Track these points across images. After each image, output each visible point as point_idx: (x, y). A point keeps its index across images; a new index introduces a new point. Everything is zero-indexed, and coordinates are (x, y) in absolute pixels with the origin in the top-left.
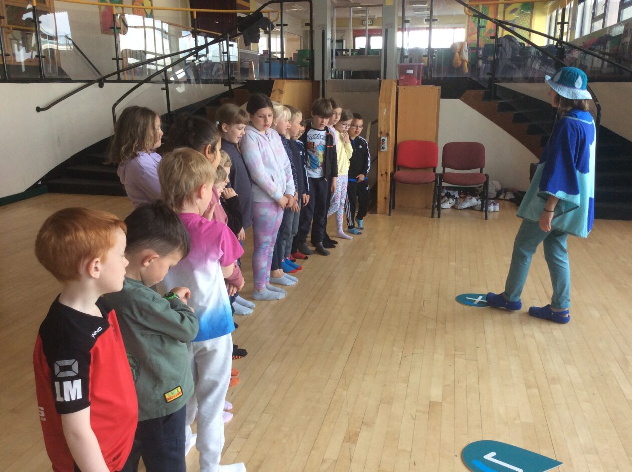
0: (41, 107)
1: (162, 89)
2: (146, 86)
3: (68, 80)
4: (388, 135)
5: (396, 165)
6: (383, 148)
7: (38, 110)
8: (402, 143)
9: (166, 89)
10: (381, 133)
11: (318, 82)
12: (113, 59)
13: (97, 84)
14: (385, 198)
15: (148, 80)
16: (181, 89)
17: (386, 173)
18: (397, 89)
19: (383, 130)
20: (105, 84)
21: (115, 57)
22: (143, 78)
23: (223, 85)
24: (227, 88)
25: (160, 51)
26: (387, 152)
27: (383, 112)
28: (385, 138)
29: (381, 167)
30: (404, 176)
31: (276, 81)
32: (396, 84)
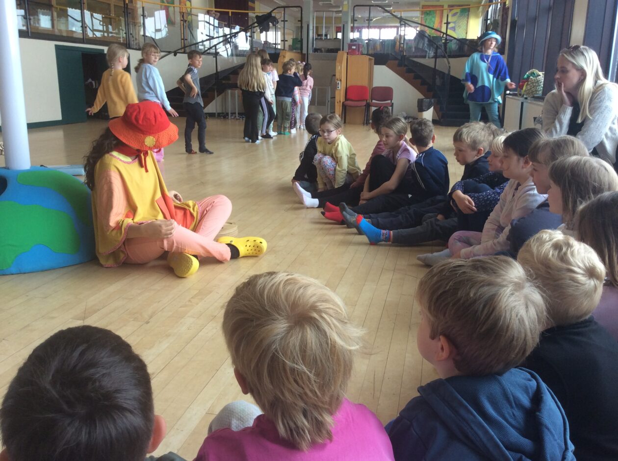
4: (341, 80)
5: (346, 99)
6: (338, 87)
8: (349, 87)
10: (337, 79)
11: (305, 54)
12: (182, 39)
13: (173, 54)
17: (340, 101)
18: (347, 57)
20: (178, 54)
26: (340, 90)
27: (338, 68)
28: (340, 82)
29: (337, 99)
30: (349, 103)
31: (281, 52)
32: (346, 54)
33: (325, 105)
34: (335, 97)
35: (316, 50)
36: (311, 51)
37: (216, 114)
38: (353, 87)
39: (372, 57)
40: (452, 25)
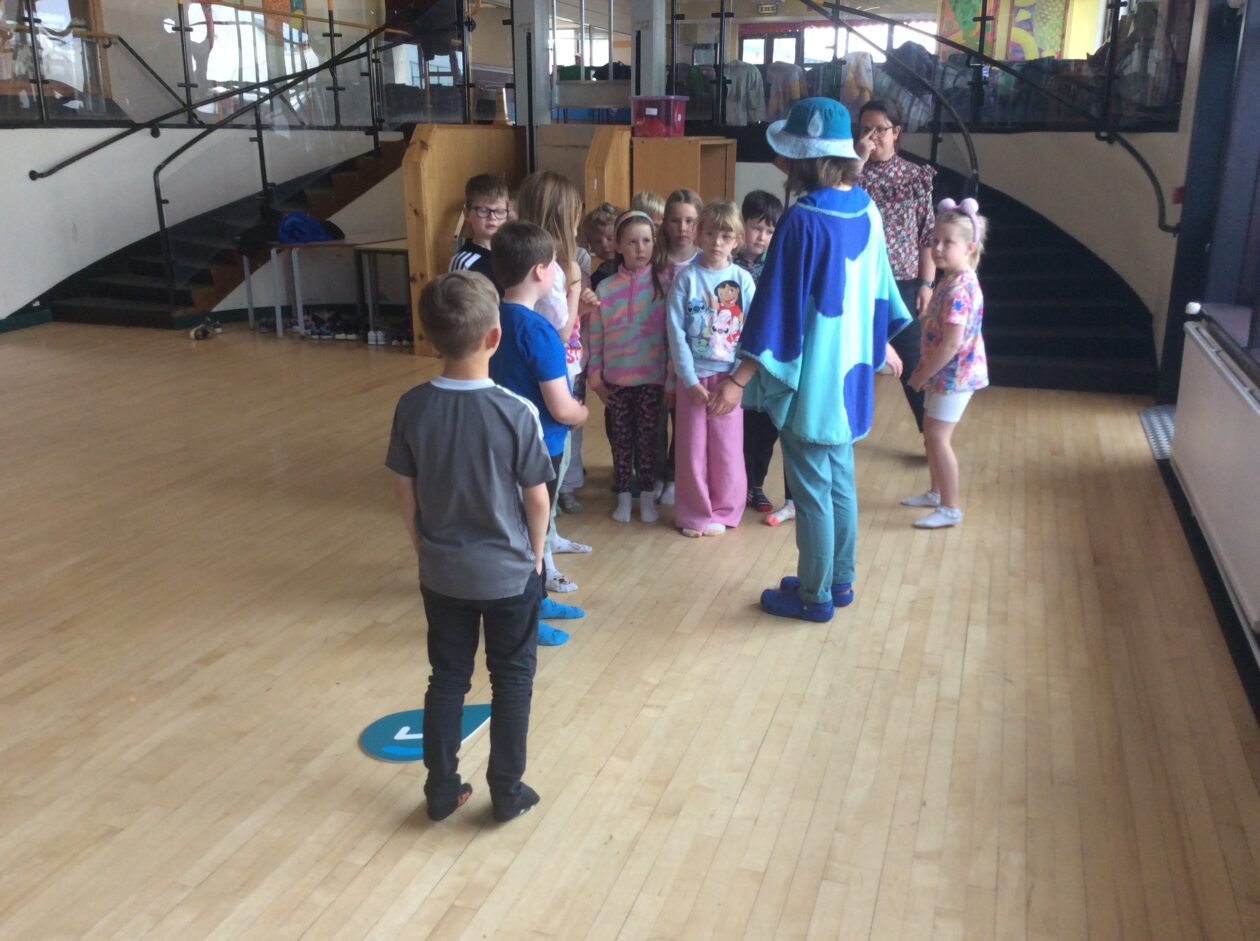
0: (39, 170)
1: (252, 140)
2: (220, 133)
7: (34, 175)
9: (259, 140)
12: (179, 85)
13: (149, 130)
15: (223, 124)
18: (631, 143)
20: (163, 132)
23: (363, 135)
27: (593, 185)
31: (418, 126)
32: (627, 136)
37: (251, 314)
39: (729, 137)
40: (1023, 15)
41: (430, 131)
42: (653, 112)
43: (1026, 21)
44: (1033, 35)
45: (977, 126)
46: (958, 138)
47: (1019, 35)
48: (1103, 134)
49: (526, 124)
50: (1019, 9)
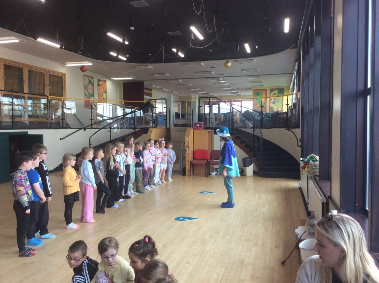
0: (62, 138)
1: (109, 131)
2: (103, 130)
3: (70, 128)
4: (189, 147)
5: (194, 159)
6: (187, 152)
7: (61, 139)
8: (196, 150)
9: (110, 131)
10: (186, 146)
11: (168, 128)
12: (90, 120)
13: (83, 129)
14: (189, 170)
15: (104, 128)
16: (115, 130)
17: (189, 161)
18: (194, 131)
19: (187, 146)
20: (86, 129)
21: (91, 119)
22: (102, 127)
23: (132, 129)
24: (134, 131)
25: (108, 116)
26: (189, 154)
27: (187, 139)
28: (188, 148)
29: (187, 159)
30: (195, 162)
31: (150, 128)
32: (193, 129)
33: (179, 164)
34: (185, 158)
35: (175, 125)
36: (172, 126)
38: (198, 150)
39: (212, 130)
40: (273, 101)
41: (152, 129)
42: (198, 125)
43: (273, 102)
44: (275, 105)
45: (262, 127)
46: (258, 129)
47: (272, 105)
48: (287, 129)
49: (169, 127)
50: (272, 99)
